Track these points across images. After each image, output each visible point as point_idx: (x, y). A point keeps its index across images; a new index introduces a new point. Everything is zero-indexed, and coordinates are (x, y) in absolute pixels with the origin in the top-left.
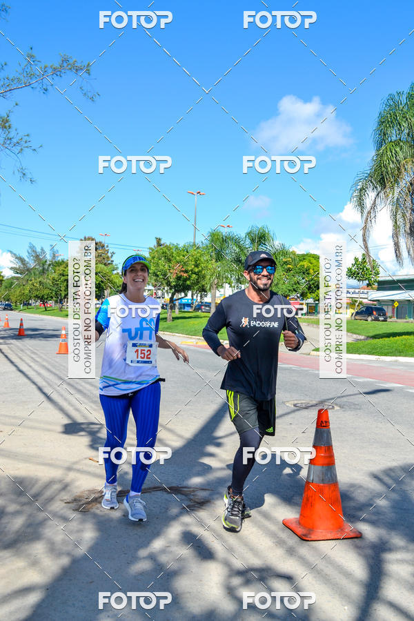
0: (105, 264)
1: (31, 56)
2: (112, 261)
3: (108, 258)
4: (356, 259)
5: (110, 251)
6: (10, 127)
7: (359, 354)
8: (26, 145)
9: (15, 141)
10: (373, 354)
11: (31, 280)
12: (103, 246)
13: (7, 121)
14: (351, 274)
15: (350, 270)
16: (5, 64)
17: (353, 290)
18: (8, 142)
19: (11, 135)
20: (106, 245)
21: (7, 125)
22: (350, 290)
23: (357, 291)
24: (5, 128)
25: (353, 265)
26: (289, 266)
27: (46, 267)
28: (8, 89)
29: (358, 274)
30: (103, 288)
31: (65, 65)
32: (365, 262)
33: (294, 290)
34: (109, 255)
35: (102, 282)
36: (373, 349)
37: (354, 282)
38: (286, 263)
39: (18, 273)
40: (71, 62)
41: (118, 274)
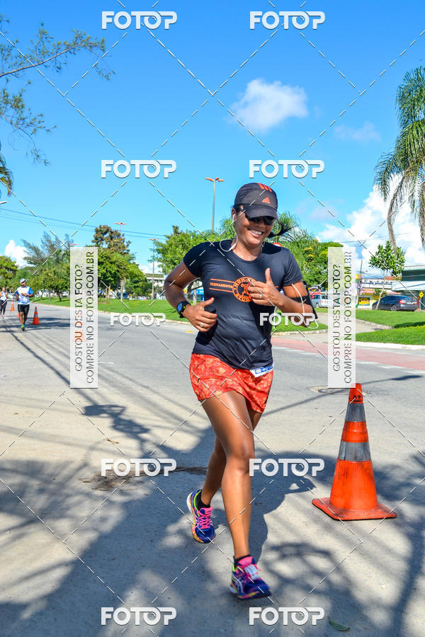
0: (121, 253)
1: (43, 33)
2: (129, 251)
3: (124, 247)
4: (380, 247)
5: (126, 240)
6: (23, 106)
7: (385, 342)
8: (40, 125)
9: (28, 121)
10: (399, 342)
11: (45, 270)
12: (119, 235)
13: (20, 101)
14: (375, 262)
15: (374, 258)
16: (17, 42)
17: (376, 281)
18: (21, 122)
19: (24, 115)
20: (122, 233)
21: (20, 105)
22: (373, 281)
23: (380, 281)
24: (18, 107)
25: (377, 254)
26: (310, 255)
27: (60, 256)
28: (21, 68)
29: (383, 262)
30: (119, 278)
31: (79, 42)
32: (390, 249)
33: (316, 280)
34: (126, 244)
35: (118, 271)
36: (399, 338)
37: (377, 271)
38: (306, 252)
39: (31, 263)
40: (85, 38)
41: (134, 263)
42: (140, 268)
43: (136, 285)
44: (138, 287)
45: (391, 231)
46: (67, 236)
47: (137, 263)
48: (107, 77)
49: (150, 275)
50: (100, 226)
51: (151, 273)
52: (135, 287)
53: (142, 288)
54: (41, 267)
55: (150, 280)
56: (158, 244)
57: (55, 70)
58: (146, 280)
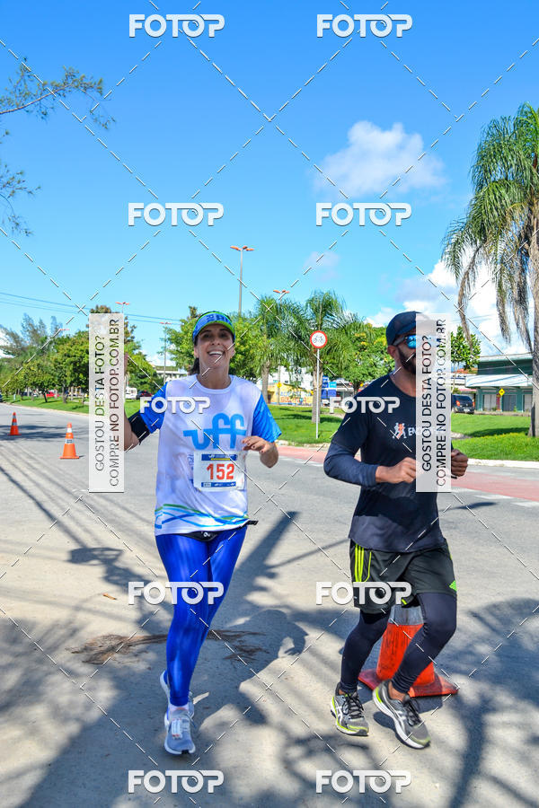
1: (25, 70)
8: (19, 186)
9: (4, 180)
11: (27, 363)
26: (362, 343)
27: (46, 345)
29: (453, 353)
31: (70, 81)
32: (462, 337)
33: (369, 374)
34: (129, 329)
36: (473, 450)
38: (359, 339)
39: (9, 353)
40: (78, 77)
41: (140, 353)
42: (148, 359)
43: (143, 380)
44: (145, 383)
45: (463, 318)
46: (54, 318)
47: (144, 353)
48: (105, 125)
49: (161, 368)
50: (97, 307)
51: (163, 365)
52: (142, 383)
53: (151, 384)
54: (21, 359)
55: (160, 374)
56: (169, 331)
57: (40, 117)
58: (155, 375)
